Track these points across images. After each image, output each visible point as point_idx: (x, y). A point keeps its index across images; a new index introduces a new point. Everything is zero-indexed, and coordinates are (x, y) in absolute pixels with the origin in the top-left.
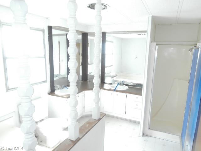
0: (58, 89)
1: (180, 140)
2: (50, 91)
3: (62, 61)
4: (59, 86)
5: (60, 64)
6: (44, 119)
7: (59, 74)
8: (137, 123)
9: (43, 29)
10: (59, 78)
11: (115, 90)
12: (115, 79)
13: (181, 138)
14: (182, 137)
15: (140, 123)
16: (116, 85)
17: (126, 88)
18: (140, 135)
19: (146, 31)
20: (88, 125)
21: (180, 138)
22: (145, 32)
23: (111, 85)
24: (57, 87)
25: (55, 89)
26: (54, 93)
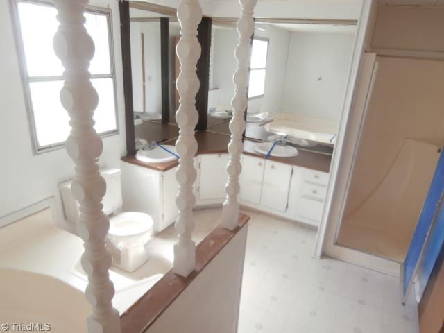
0: (143, 149)
1: (401, 271)
2: (126, 152)
3: (150, 79)
4: (144, 142)
5: (144, 87)
6: (115, 213)
7: (142, 111)
8: (312, 229)
9: (109, 9)
10: (144, 121)
11: (268, 157)
12: (267, 128)
13: (403, 266)
14: (406, 266)
15: (318, 230)
16: (271, 144)
17: (292, 152)
18: (315, 255)
19: (356, 21)
20: (212, 242)
21: (401, 267)
22: (353, 22)
23: (260, 144)
24: (140, 143)
25: (137, 147)
26: (135, 158)
